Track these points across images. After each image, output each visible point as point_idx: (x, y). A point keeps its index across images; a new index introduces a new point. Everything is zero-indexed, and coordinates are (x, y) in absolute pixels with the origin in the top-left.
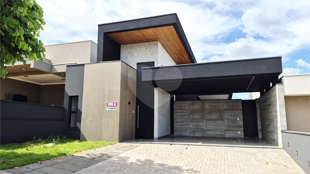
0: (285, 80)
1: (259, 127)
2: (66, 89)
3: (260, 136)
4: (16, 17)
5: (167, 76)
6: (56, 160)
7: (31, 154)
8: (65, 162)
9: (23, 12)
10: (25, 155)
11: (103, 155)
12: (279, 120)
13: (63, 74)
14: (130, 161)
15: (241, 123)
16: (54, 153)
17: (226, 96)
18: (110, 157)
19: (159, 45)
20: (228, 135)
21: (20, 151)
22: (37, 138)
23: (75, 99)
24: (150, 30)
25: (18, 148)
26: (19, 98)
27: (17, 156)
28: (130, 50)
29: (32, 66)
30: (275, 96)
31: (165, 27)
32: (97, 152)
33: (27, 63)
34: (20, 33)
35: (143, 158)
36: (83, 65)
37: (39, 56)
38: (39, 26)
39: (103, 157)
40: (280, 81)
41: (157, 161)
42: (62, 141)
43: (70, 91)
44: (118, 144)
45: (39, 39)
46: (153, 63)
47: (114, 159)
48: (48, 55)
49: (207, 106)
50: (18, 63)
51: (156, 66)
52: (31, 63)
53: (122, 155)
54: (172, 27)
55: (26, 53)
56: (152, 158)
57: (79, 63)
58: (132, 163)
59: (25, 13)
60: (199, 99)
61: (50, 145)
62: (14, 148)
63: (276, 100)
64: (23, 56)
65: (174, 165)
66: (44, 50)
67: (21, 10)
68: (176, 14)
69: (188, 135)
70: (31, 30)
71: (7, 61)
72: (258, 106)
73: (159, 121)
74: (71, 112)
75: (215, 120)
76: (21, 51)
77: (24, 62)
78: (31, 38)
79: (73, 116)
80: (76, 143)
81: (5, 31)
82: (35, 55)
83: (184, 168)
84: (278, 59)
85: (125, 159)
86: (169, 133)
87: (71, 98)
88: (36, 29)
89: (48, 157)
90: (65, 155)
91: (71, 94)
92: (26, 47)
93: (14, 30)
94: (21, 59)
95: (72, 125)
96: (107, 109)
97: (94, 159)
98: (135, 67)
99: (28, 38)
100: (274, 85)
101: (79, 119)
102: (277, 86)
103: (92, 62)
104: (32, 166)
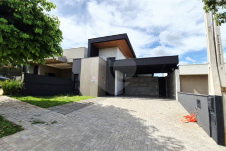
0: (180, 67)
1: (167, 90)
2: (73, 71)
3: (167, 95)
4: (50, 36)
5: (122, 65)
6: (68, 104)
7: (57, 101)
8: (73, 105)
9: (53, 33)
10: (54, 101)
11: (90, 103)
12: (176, 87)
13: (71, 63)
14: (103, 106)
15: (158, 88)
16: (67, 101)
17: (151, 75)
18: (93, 104)
19: (118, 49)
20: (151, 94)
21: (52, 100)
22: (60, 94)
23: (77, 76)
24: (113, 42)
25: (51, 98)
26: (51, 75)
27: (50, 102)
28: (103, 51)
29: (57, 60)
30: (175, 75)
31: (121, 41)
32: (87, 101)
33: (55, 58)
34: (51, 43)
35: (109, 104)
36: (81, 59)
37: (60, 55)
38: (60, 40)
39: (90, 104)
40: (177, 68)
41: (116, 106)
42: (71, 95)
43: (75, 72)
44: (97, 98)
45: (60, 46)
46: (115, 58)
47: (96, 105)
48: (64, 54)
49: (141, 80)
50: (51, 58)
51: (116, 59)
52: (57, 58)
53: (99, 103)
54: (124, 40)
55: (54, 53)
56: (114, 105)
57: (79, 58)
58: (104, 107)
59: (54, 34)
60: (137, 76)
61: (66, 97)
62: (49, 98)
63: (175, 77)
64: (53, 54)
65: (124, 108)
66: (62, 52)
67: (52, 32)
68: (126, 34)
69: (131, 94)
70: (57, 42)
71: (46, 57)
72: (166, 80)
73: (118, 87)
74: (75, 82)
75: (145, 87)
76: (52, 52)
77: (54, 57)
78: (57, 46)
79: (76, 83)
80: (78, 97)
81: (45, 43)
82: (58, 54)
83: (129, 110)
84: (177, 57)
85: (101, 105)
86: (122, 93)
87: (75, 75)
88: (59, 42)
89: (64, 103)
90: (72, 102)
91: (75, 73)
92: (54, 50)
93: (49, 42)
94: (52, 56)
95: (76, 88)
96: (92, 81)
97: (86, 104)
98: (106, 60)
99: (55, 46)
100: (174, 70)
101: (79, 85)
102: (176, 70)
103: (85, 57)
104: (57, 107)
